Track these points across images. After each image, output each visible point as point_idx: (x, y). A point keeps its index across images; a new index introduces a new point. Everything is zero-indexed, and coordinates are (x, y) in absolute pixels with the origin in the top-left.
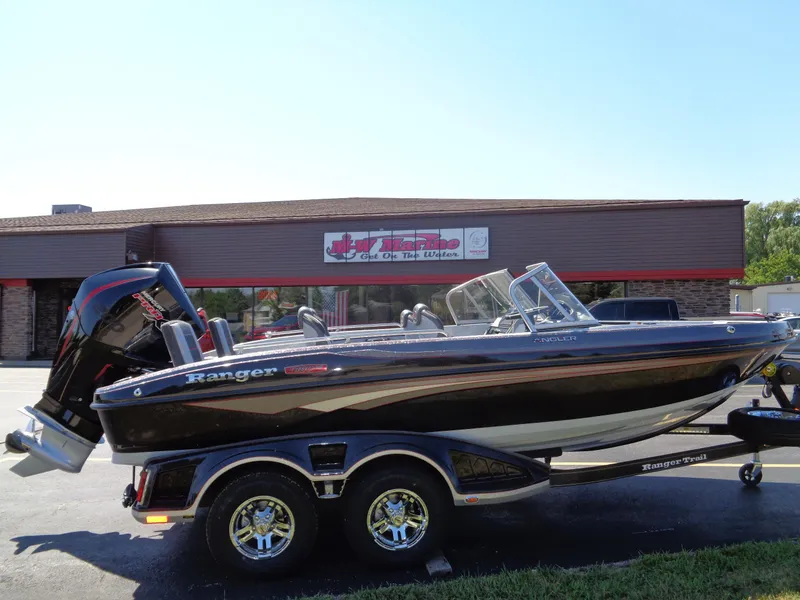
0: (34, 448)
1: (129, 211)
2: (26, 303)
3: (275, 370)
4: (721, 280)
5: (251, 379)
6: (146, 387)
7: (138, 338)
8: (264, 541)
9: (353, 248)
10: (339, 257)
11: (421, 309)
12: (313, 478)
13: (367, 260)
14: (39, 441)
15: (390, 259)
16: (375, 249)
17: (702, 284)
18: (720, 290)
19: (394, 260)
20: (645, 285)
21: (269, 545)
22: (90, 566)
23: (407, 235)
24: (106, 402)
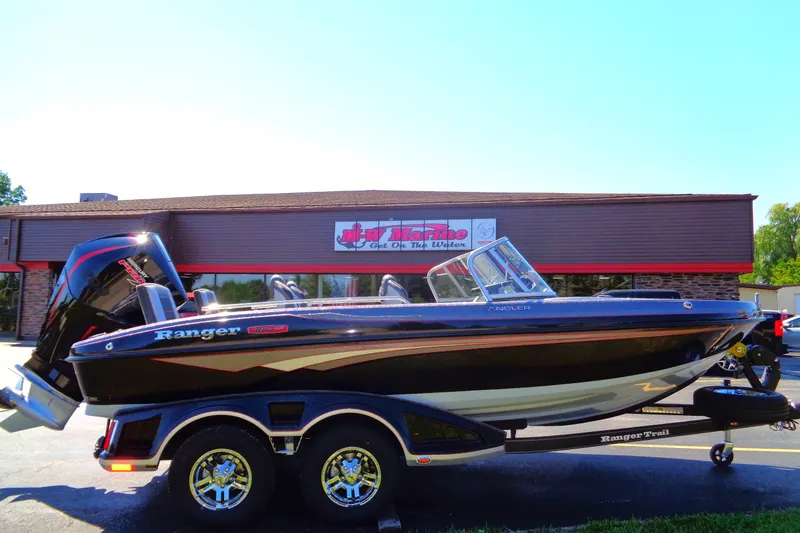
0: (20, 405)
1: (152, 200)
2: (46, 285)
3: (239, 329)
4: (732, 276)
5: (216, 338)
6: (118, 342)
7: (124, 303)
8: (223, 494)
9: (362, 237)
10: (350, 245)
11: (387, 280)
12: (270, 433)
13: (376, 249)
14: (26, 399)
15: (398, 249)
16: (385, 239)
17: (711, 278)
18: (729, 285)
19: (403, 249)
20: (653, 278)
21: (226, 497)
22: (61, 513)
23: (415, 225)
24: (81, 355)
